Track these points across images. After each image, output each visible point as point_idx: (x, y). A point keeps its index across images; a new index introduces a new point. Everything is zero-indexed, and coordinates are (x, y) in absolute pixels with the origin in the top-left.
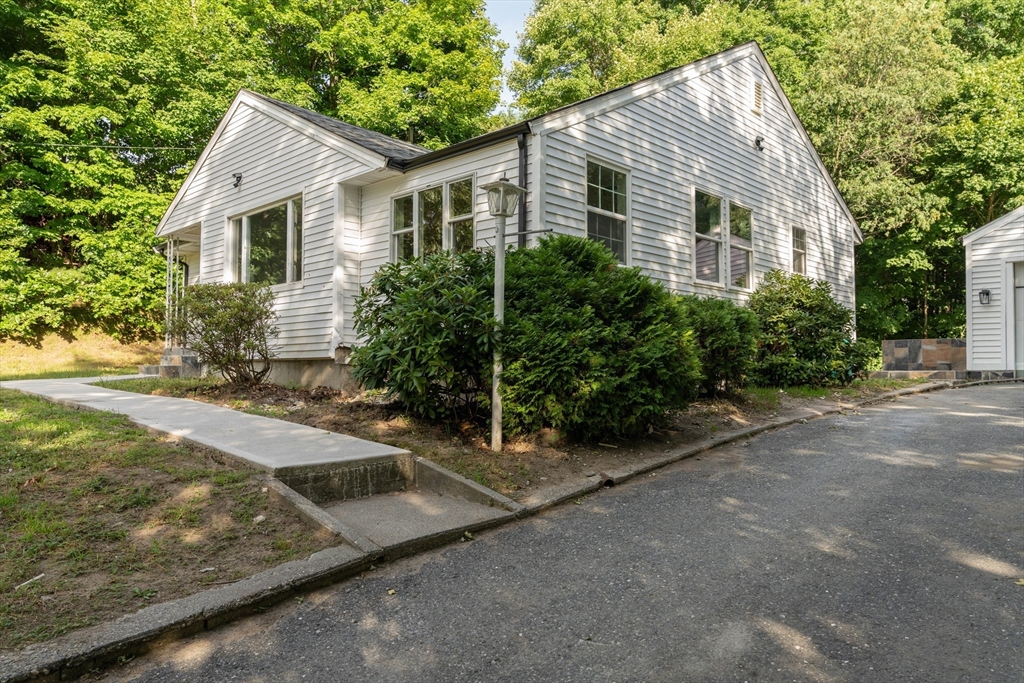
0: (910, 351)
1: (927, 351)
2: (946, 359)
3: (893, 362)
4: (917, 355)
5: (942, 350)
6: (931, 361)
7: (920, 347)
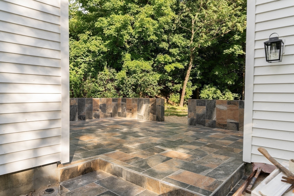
0: (207, 110)
1: (219, 110)
2: (234, 119)
3: (195, 118)
4: (212, 113)
5: (231, 110)
6: (222, 119)
7: (215, 106)
